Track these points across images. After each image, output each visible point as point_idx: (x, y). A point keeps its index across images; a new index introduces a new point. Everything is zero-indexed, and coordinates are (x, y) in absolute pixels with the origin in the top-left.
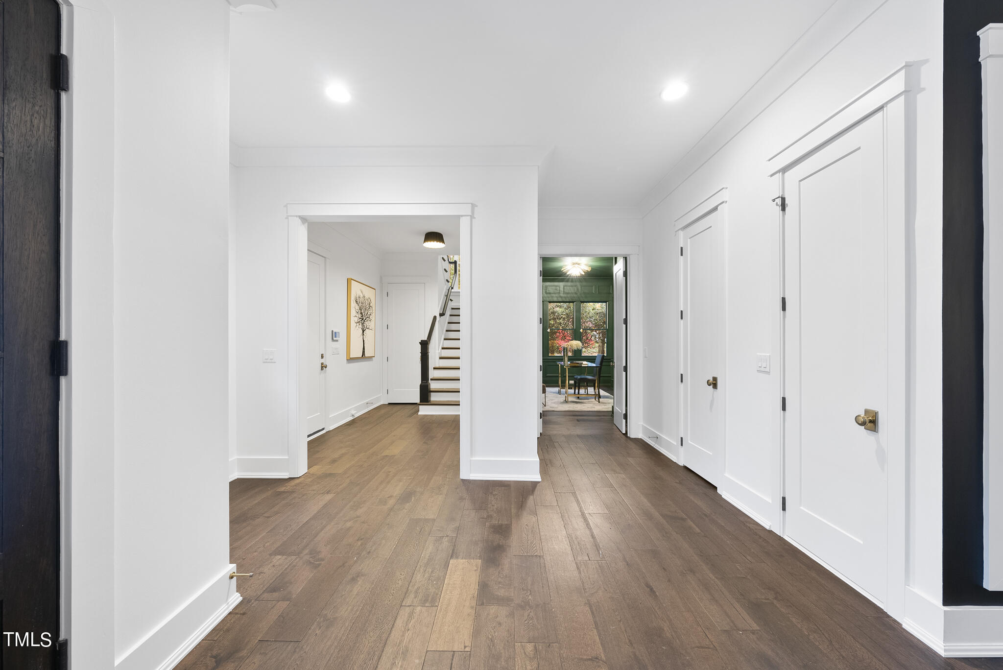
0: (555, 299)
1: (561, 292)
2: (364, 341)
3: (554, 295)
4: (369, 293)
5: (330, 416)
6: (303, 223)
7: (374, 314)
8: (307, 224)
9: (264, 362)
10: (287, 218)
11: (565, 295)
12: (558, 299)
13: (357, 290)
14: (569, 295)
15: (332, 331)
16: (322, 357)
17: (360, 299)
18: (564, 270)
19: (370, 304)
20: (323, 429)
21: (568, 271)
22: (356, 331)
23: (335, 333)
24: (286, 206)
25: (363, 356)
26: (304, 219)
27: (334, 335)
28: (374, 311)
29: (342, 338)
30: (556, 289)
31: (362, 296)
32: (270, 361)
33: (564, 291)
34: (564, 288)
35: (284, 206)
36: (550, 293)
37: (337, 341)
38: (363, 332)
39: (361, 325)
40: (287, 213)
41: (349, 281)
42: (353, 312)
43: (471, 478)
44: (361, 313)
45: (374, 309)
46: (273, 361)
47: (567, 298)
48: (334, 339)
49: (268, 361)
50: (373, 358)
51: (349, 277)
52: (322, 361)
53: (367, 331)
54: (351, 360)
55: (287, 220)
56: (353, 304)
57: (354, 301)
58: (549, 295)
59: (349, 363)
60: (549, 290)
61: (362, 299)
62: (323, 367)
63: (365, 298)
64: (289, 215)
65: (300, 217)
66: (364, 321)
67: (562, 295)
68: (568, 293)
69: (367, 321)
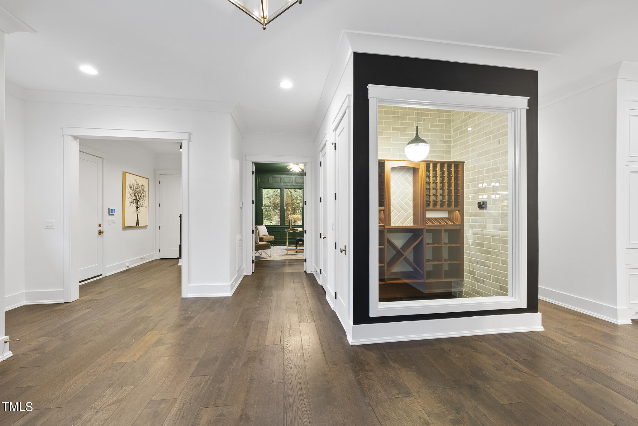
0: (289, 187)
1: (293, 182)
2: (137, 215)
3: (289, 184)
4: (142, 182)
5: (107, 267)
6: (75, 140)
7: (147, 196)
8: (78, 139)
9: (46, 229)
10: (63, 136)
11: (296, 184)
12: (291, 187)
13: (130, 179)
14: (298, 184)
15: (109, 208)
16: (100, 226)
17: (134, 186)
18: (288, 168)
19: (143, 189)
20: (101, 275)
21: (291, 169)
22: (131, 209)
23: (111, 209)
24: (62, 128)
25: (136, 225)
26: (75, 137)
27: (111, 211)
28: (147, 194)
29: (118, 213)
30: (290, 180)
31: (136, 184)
32: (50, 228)
33: (295, 182)
34: (295, 180)
35: (61, 128)
36: (286, 183)
37: (113, 215)
38: (137, 209)
39: (135, 204)
40: (63, 133)
41: (124, 174)
42: (128, 195)
43: (188, 297)
44: (135, 196)
45: (147, 192)
46: (52, 228)
47: (297, 186)
48: (110, 213)
49: (49, 228)
50: (147, 227)
51: (125, 171)
52: (100, 228)
53: (140, 209)
54: (125, 228)
55: (63, 137)
56: (128, 189)
57: (129, 187)
58: (285, 184)
59: (124, 230)
60: (285, 181)
61: (136, 186)
62: (100, 233)
63: (139, 185)
64: (63, 134)
65: (72, 136)
66: (138, 201)
67: (294, 184)
68: (298, 183)
69: (141, 201)
